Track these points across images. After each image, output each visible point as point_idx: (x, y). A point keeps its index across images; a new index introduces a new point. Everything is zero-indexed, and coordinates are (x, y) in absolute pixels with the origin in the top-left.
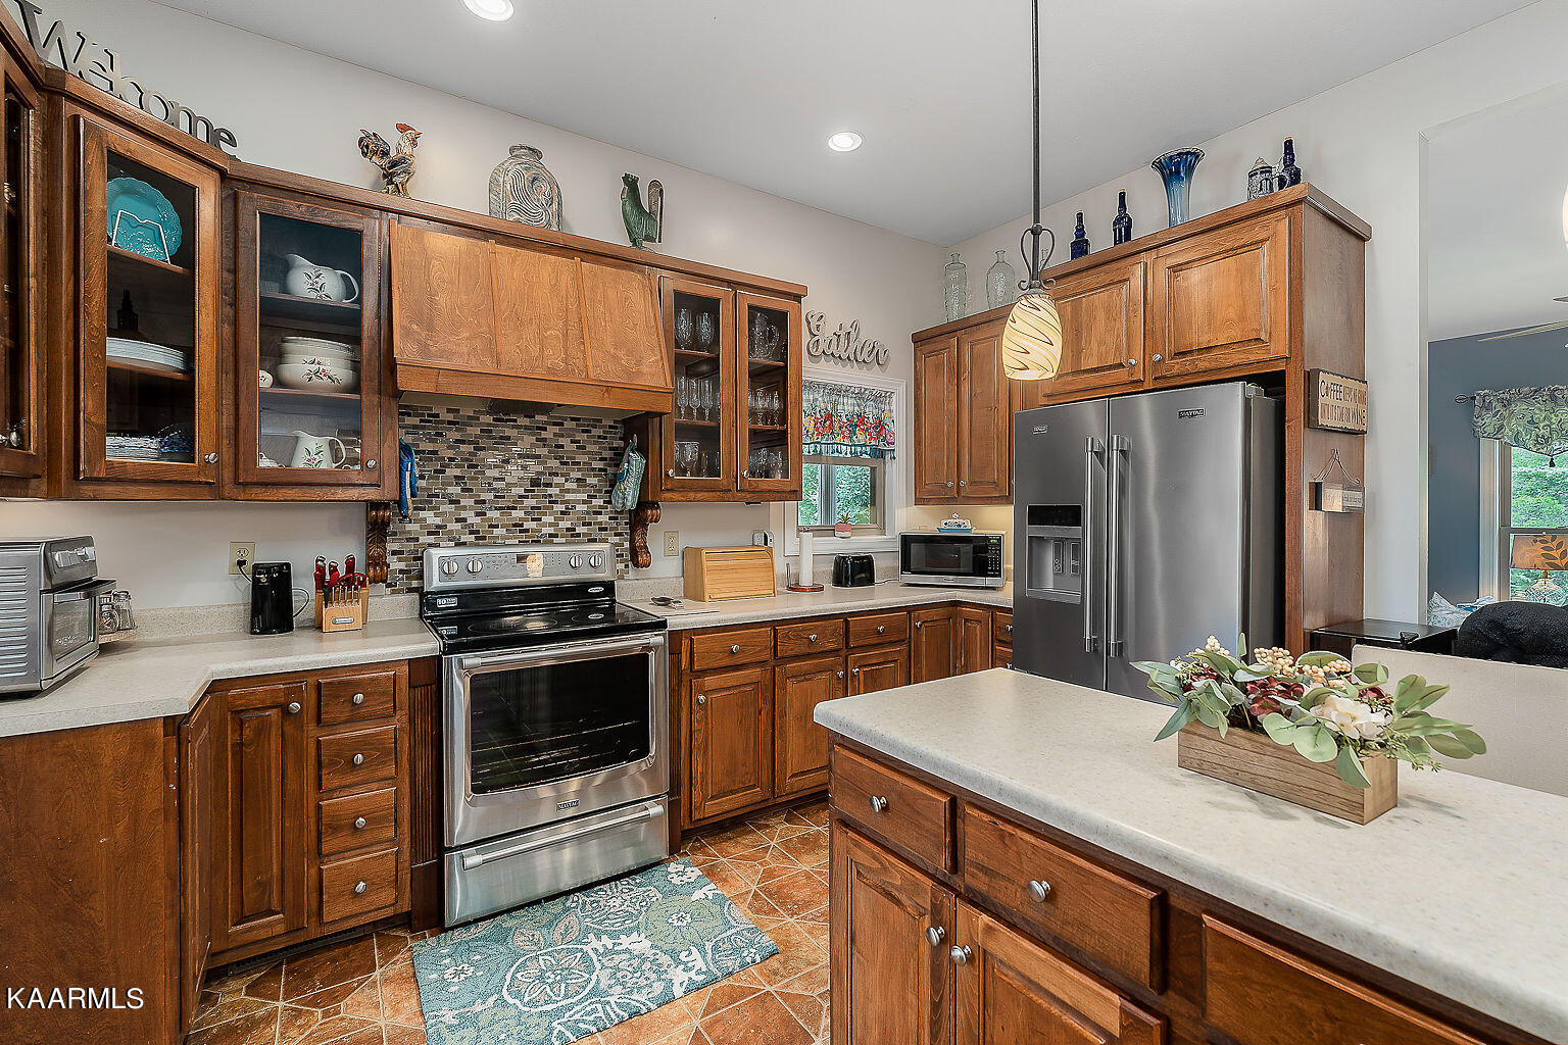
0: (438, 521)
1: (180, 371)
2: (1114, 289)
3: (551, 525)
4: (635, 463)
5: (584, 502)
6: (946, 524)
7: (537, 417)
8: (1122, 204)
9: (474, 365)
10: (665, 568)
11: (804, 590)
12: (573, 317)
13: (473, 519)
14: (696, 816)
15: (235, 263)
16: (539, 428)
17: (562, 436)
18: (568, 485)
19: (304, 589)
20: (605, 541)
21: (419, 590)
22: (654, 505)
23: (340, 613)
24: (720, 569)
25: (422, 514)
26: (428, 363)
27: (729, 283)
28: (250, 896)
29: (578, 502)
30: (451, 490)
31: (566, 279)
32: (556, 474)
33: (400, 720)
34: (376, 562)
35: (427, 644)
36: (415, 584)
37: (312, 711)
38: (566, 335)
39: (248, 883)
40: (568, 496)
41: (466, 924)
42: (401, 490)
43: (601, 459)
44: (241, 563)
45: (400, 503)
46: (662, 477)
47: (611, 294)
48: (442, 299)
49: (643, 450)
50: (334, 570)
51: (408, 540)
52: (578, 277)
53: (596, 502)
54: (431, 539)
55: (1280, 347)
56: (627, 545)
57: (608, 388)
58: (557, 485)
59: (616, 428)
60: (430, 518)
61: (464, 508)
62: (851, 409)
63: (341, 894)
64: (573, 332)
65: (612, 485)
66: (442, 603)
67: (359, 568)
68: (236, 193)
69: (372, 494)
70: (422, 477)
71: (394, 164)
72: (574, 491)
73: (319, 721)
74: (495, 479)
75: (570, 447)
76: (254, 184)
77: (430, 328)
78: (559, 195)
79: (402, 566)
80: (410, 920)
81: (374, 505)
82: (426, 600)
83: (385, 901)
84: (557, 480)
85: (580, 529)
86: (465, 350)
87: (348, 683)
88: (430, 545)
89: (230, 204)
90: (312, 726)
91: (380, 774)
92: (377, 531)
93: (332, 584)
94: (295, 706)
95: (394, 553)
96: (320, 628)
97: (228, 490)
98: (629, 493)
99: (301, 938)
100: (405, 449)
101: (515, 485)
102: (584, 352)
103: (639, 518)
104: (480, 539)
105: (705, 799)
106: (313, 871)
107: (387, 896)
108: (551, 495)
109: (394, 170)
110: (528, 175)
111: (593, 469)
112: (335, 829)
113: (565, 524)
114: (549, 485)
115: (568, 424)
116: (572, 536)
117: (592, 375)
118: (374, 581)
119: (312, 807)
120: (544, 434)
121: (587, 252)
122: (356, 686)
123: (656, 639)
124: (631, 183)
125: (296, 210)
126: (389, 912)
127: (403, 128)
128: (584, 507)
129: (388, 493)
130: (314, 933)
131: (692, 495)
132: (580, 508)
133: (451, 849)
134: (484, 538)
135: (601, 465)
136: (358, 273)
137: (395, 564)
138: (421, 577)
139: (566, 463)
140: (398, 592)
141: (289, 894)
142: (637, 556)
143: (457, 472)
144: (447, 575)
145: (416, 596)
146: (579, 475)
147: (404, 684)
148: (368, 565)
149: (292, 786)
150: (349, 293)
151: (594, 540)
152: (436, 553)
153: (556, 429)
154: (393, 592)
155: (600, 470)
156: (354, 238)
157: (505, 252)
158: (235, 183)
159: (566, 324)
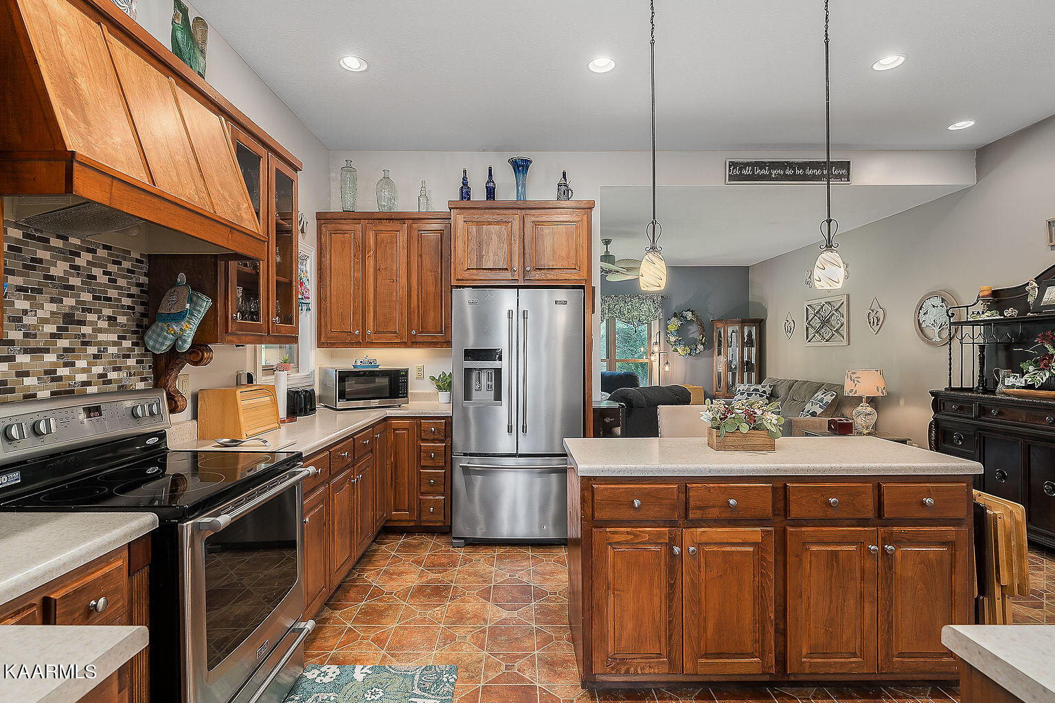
3: (83, 371)
5: (114, 344)
6: (361, 362)
7: (72, 240)
8: (490, 174)
16: (72, 253)
17: (95, 265)
18: (100, 324)
29: (108, 343)
32: (90, 311)
40: (100, 337)
43: (130, 296)
53: (127, 344)
58: (92, 323)
59: (141, 262)
72: (106, 331)
75: (103, 279)
84: (91, 317)
85: (112, 375)
108: (84, 335)
111: (123, 307)
113: (97, 370)
114: (82, 323)
115: (101, 253)
116: (104, 383)
120: (79, 262)
128: (115, 350)
132: (112, 350)
135: (129, 302)
139: (98, 298)
146: (110, 312)
153: (89, 256)
155: (129, 308)
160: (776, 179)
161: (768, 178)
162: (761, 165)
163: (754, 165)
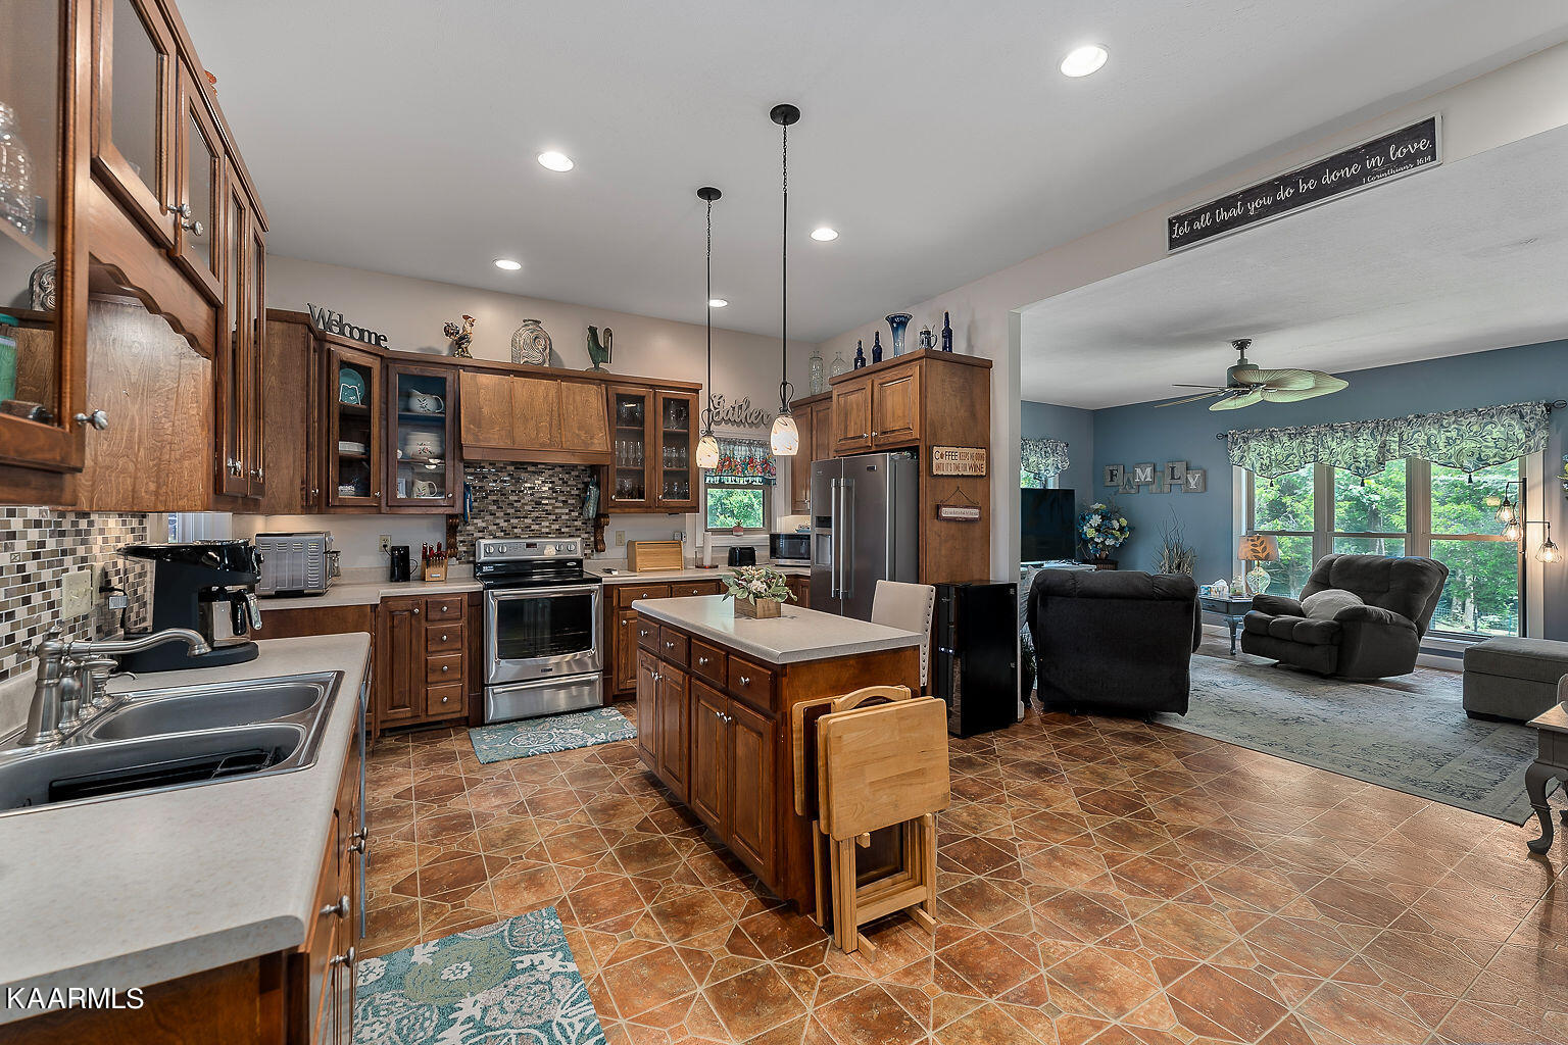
0: (484, 525)
1: (363, 454)
2: (860, 393)
3: (547, 527)
4: (593, 491)
5: (566, 514)
8: (877, 339)
9: (502, 445)
10: (614, 553)
11: (705, 567)
12: (556, 414)
13: (503, 524)
14: (621, 687)
15: (387, 400)
18: (557, 504)
19: (416, 559)
20: (579, 536)
21: (474, 562)
22: (606, 516)
23: (433, 572)
24: (645, 554)
25: (475, 521)
26: (478, 444)
27: (652, 386)
28: (396, 697)
29: (563, 514)
30: (491, 508)
31: (553, 393)
33: (463, 622)
34: (452, 546)
35: (478, 586)
36: (471, 559)
37: (423, 613)
38: (551, 425)
39: (395, 692)
40: (557, 511)
41: (495, 724)
42: (465, 509)
43: (576, 489)
44: (385, 546)
45: (464, 515)
46: (608, 499)
47: (578, 398)
48: (485, 410)
49: (598, 485)
50: (431, 549)
51: (468, 535)
52: (559, 391)
53: (573, 514)
54: (480, 535)
55: (916, 434)
56: (592, 539)
57: (573, 453)
60: (480, 523)
61: (498, 518)
62: (743, 453)
63: (436, 702)
64: (555, 422)
65: (583, 504)
66: (485, 569)
67: (443, 549)
68: (387, 366)
69: (449, 511)
70: (475, 501)
71: (462, 338)
72: (561, 508)
73: (427, 620)
74: (516, 501)
76: (395, 360)
77: (479, 426)
78: (550, 344)
79: (465, 549)
80: (468, 722)
81: (450, 516)
82: (478, 566)
83: (457, 709)
85: (564, 530)
86: (496, 436)
87: (440, 602)
88: (480, 538)
89: (385, 369)
90: (423, 621)
91: (454, 647)
92: (452, 530)
93: (431, 557)
94: (417, 610)
95: (461, 542)
96: (424, 580)
97: (384, 509)
98: (591, 511)
99: (418, 721)
100: (467, 487)
101: (526, 504)
102: (560, 434)
103: (598, 524)
104: (507, 534)
105: (626, 678)
106: (424, 690)
107: (457, 707)
108: (547, 510)
109: (460, 341)
110: (533, 336)
111: (572, 495)
112: (434, 671)
113: (555, 527)
116: (560, 533)
117: (564, 446)
118: (451, 557)
119: (423, 659)
121: (565, 376)
122: (444, 603)
123: (595, 586)
124: (593, 331)
125: (415, 370)
126: (458, 715)
127: (466, 317)
128: (567, 517)
129: (458, 510)
130: (423, 719)
131: (627, 510)
132: (564, 517)
133: (488, 685)
134: (509, 534)
135: (577, 492)
136: (444, 398)
137: (462, 548)
138: (474, 556)
140: (463, 563)
141: (413, 699)
142: (598, 546)
143: (495, 498)
144: (487, 554)
145: (472, 565)
146: (564, 499)
147: (465, 604)
148: (447, 549)
149: (414, 648)
150: (439, 407)
151: (573, 536)
152: (483, 542)
154: (460, 563)
155: (576, 495)
156: (443, 380)
157: (519, 382)
158: (388, 360)
159: (551, 419)
160: (1259, 216)
161: (1244, 219)
162: (1227, 203)
163: (1211, 208)
